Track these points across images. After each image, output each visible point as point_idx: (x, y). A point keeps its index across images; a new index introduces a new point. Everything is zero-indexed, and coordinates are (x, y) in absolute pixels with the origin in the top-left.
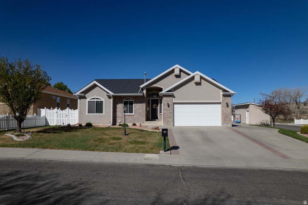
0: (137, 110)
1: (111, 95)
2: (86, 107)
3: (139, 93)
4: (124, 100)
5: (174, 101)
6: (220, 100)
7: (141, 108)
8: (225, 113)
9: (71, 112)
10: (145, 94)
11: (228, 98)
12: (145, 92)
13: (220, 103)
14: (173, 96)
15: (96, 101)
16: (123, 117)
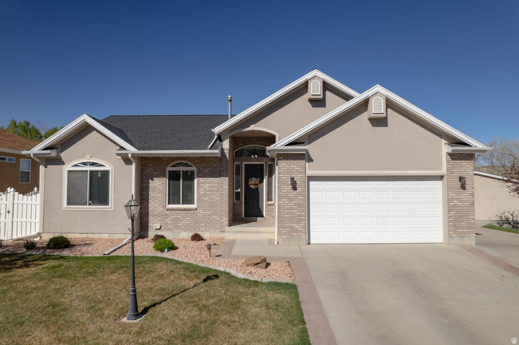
0: (205, 195)
1: (130, 155)
2: (61, 189)
3: (210, 149)
4: (169, 168)
5: (310, 173)
6: (441, 169)
7: (218, 191)
8: (455, 206)
9: (20, 201)
10: (227, 152)
11: (465, 163)
12: (226, 144)
13: (441, 178)
14: (306, 157)
15: (91, 172)
16: (166, 215)
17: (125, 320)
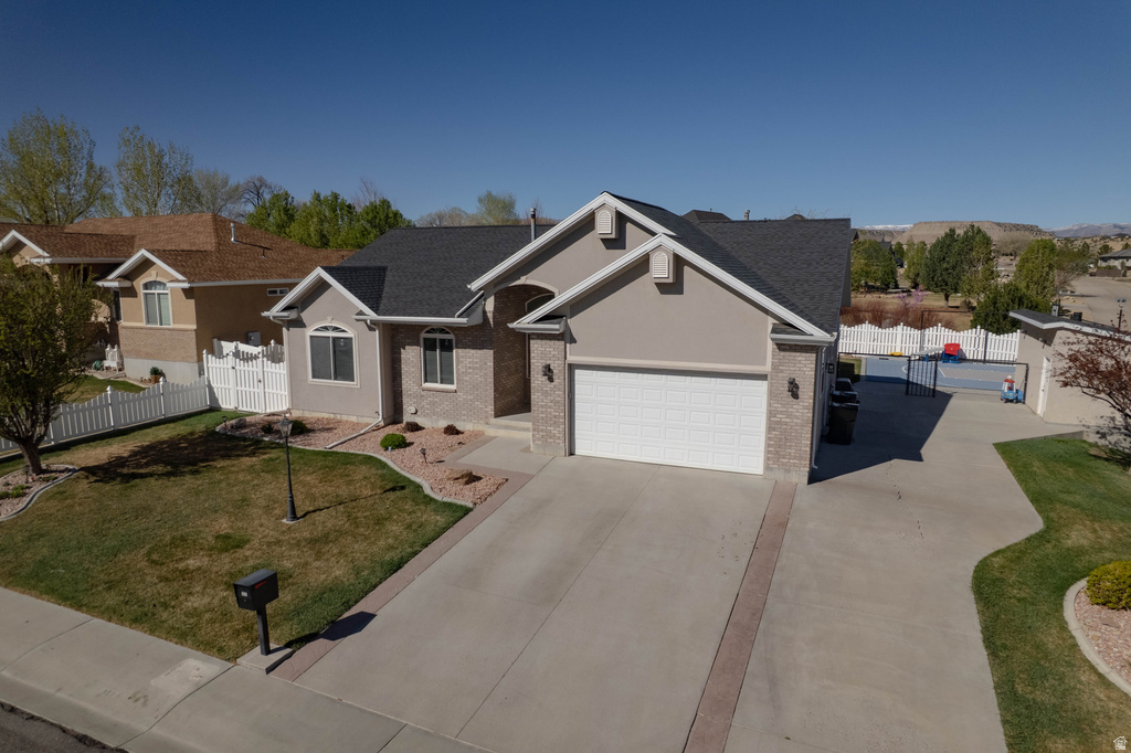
0: (465, 373)
1: (369, 322)
2: (306, 357)
3: (459, 317)
4: (423, 335)
5: (571, 359)
6: (764, 364)
7: (480, 369)
8: (778, 423)
9: (269, 369)
10: (490, 315)
12: (490, 305)
13: (763, 377)
14: (567, 337)
15: (335, 339)
16: (422, 396)
17: (284, 521)
